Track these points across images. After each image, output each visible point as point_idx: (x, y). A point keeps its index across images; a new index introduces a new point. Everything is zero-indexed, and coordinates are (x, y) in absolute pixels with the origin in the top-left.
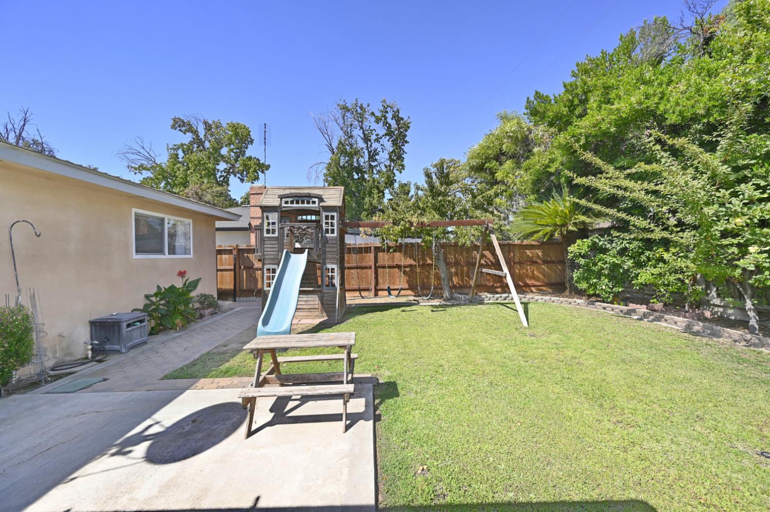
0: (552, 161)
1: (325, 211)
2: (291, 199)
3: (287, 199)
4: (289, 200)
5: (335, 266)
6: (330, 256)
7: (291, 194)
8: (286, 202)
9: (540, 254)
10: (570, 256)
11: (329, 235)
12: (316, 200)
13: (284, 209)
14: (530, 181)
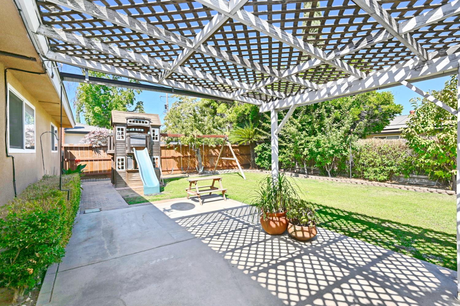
0: (246, 110)
1: (152, 127)
2: (133, 120)
3: (130, 120)
4: (132, 120)
5: (158, 157)
6: (155, 152)
7: (134, 117)
8: (130, 122)
9: (238, 150)
10: (255, 152)
11: (155, 140)
12: (148, 121)
13: (129, 125)
14: (236, 117)
